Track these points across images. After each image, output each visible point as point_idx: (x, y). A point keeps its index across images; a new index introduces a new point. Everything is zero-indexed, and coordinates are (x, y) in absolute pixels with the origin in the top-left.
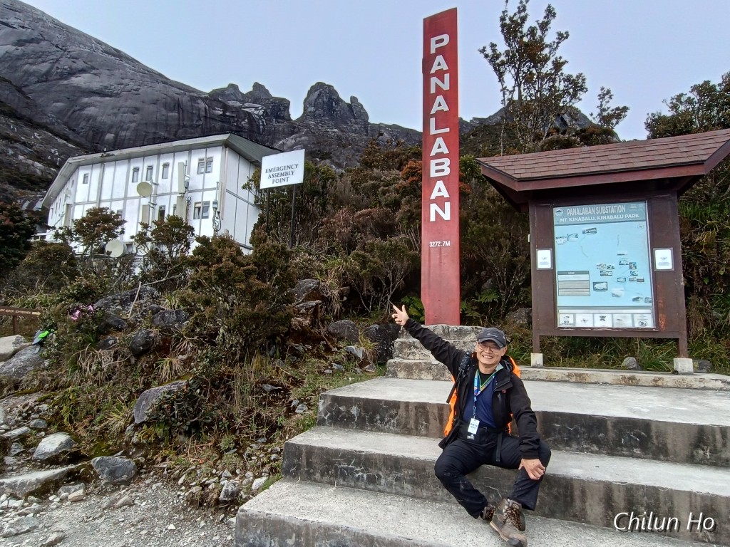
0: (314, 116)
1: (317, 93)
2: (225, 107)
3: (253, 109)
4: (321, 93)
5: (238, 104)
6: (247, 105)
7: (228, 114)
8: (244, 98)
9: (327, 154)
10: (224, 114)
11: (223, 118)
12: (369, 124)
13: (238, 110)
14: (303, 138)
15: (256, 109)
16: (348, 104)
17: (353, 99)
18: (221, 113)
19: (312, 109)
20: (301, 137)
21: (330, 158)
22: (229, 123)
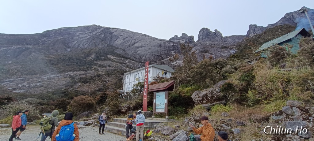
0: (202, 39)
1: (202, 31)
2: (174, 43)
3: (182, 41)
4: (204, 31)
5: (177, 41)
6: (180, 40)
7: (174, 45)
8: (180, 38)
9: (207, 51)
10: (173, 45)
11: (173, 46)
12: (223, 37)
13: (177, 42)
14: (198, 47)
15: (183, 41)
16: (214, 33)
17: (216, 30)
18: (172, 45)
19: (201, 37)
20: (197, 47)
21: (208, 52)
22: (175, 47)
